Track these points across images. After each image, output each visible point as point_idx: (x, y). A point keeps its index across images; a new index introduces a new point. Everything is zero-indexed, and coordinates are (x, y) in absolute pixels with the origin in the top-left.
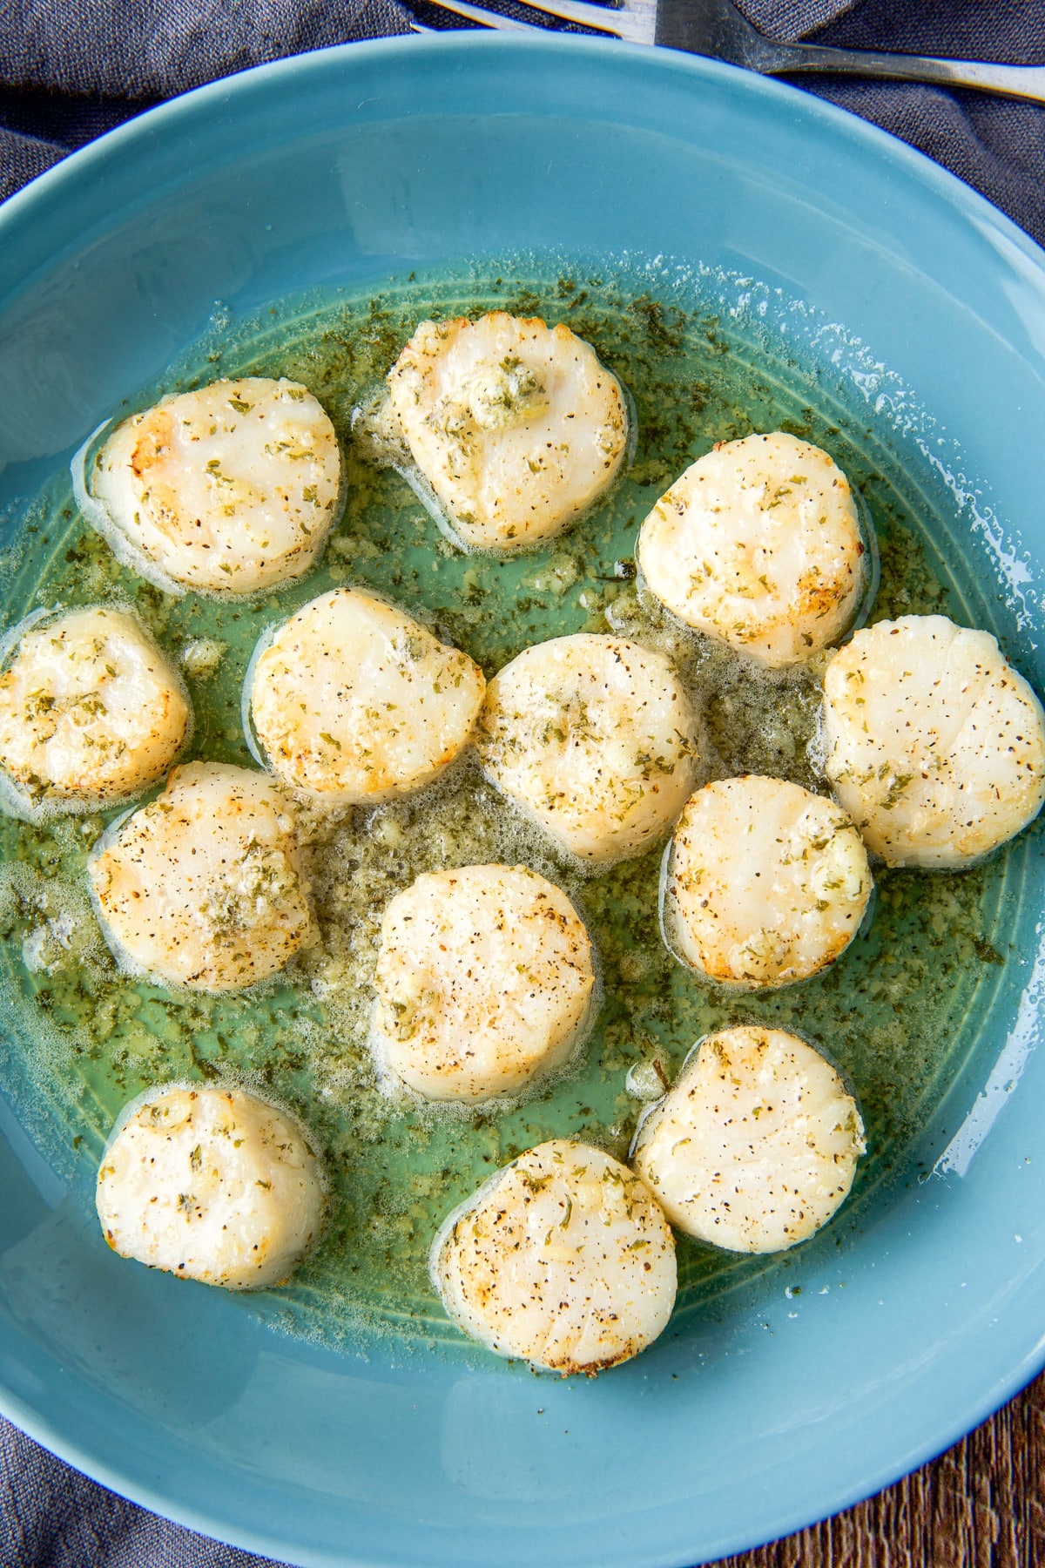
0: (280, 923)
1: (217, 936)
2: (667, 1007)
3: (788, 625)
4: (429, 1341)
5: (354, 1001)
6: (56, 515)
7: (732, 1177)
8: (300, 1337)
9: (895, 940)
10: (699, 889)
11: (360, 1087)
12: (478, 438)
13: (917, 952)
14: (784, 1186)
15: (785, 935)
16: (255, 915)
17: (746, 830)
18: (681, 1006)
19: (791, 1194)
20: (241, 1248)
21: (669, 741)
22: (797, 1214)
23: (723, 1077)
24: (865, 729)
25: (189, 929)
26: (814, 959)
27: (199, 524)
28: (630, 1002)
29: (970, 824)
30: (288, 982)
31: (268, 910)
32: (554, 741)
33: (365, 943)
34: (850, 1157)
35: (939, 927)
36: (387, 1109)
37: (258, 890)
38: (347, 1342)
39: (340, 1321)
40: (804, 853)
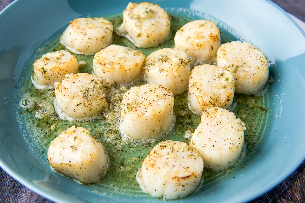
0: (99, 96)
1: (84, 97)
2: (191, 121)
3: (208, 43)
4: (136, 196)
5: (115, 121)
6: (52, 44)
7: (213, 139)
8: (100, 194)
9: (242, 108)
10: (196, 86)
11: (117, 139)
12: (141, 20)
13: (247, 110)
14: (227, 138)
15: (217, 94)
16: (93, 92)
17: (205, 73)
18: (194, 121)
19: (229, 140)
20: (87, 155)
21: (186, 59)
22: (232, 144)
23: (208, 117)
24: (227, 59)
25: (77, 95)
26: (225, 99)
27: (84, 29)
28: (182, 120)
29: (254, 74)
30: (99, 118)
31: (96, 92)
32: (161, 61)
33: (118, 108)
34: (242, 130)
35: (251, 106)
36: (124, 143)
37: (94, 87)
38: (114, 195)
39: (111, 191)
40: (219, 76)
